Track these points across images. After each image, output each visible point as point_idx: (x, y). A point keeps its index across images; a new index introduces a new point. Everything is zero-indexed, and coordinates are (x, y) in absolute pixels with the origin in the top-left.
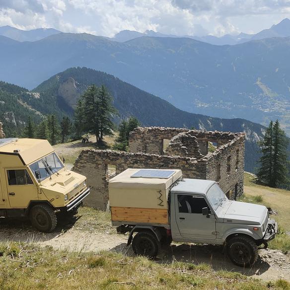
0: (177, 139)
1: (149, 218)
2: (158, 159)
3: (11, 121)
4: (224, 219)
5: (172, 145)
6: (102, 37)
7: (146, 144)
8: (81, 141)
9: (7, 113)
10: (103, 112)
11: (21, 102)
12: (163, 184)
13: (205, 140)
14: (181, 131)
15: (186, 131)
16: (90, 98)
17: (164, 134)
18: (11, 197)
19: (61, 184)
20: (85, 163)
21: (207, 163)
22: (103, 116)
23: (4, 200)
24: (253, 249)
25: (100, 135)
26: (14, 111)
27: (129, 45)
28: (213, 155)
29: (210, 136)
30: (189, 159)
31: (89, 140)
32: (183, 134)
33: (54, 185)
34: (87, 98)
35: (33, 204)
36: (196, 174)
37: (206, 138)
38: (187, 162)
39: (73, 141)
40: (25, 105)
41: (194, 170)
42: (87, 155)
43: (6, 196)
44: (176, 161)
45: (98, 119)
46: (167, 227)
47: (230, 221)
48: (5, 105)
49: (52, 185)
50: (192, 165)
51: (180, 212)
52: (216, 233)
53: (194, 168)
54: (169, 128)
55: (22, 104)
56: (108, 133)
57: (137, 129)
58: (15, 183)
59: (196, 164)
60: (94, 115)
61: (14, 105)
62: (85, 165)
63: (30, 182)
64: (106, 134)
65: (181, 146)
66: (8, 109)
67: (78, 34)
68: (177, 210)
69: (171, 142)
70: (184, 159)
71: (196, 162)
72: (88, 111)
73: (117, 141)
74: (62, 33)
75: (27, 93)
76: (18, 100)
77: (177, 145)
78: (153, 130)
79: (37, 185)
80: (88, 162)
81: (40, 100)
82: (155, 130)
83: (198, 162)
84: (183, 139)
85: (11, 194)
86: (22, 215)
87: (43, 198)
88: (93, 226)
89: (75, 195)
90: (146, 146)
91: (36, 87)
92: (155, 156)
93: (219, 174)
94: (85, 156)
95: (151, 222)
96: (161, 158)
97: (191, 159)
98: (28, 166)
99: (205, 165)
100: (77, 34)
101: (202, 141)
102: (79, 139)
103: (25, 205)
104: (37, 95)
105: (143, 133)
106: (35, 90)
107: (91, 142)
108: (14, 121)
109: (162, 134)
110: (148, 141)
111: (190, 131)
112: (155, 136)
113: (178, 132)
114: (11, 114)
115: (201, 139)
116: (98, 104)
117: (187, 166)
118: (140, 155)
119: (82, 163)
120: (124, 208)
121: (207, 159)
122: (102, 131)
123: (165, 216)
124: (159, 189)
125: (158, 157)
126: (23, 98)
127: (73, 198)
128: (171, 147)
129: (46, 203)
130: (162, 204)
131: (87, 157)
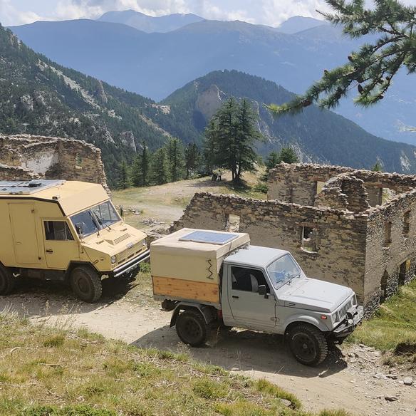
0: (334, 183)
1: (197, 294)
2: (299, 211)
3: (129, 145)
4: (285, 301)
5: (325, 191)
6: (261, 26)
7: (292, 187)
8: (211, 178)
9: (124, 133)
10: (243, 138)
11: (144, 119)
12: (213, 251)
13: (378, 185)
14: (342, 171)
15: (351, 171)
16: (225, 118)
17: (319, 174)
18: (48, 254)
19: (110, 242)
20: (199, 210)
21: (368, 220)
22: (243, 144)
23: (40, 259)
24: (318, 344)
25: (237, 170)
26: (134, 131)
27: (301, 38)
28: (380, 209)
29: (385, 180)
30: (342, 214)
31: (223, 177)
32: (345, 175)
33: (100, 242)
34: (221, 118)
35: (74, 265)
36: (351, 235)
37: (379, 183)
38: (339, 218)
39: (200, 177)
40: (150, 122)
41: (349, 229)
42: (202, 199)
43: (42, 254)
44: (324, 215)
45: (235, 147)
46: (217, 306)
47: (292, 305)
48: (122, 121)
49: (97, 243)
50: (346, 222)
51: (233, 289)
52: (275, 319)
53: (349, 226)
54: (326, 166)
55: (146, 121)
56: (249, 167)
57: (280, 166)
58: (53, 238)
59: (352, 220)
60: (231, 142)
61: (134, 122)
62: (199, 213)
63: (71, 237)
64: (246, 169)
65: (338, 193)
66: (126, 128)
67: (228, 22)
68: (230, 287)
69: (325, 186)
70: (336, 213)
71: (352, 217)
72: (221, 135)
73: (262, 180)
74: (205, 21)
75: (153, 106)
76: (140, 115)
77: (333, 192)
78: (302, 167)
79: (78, 243)
80: (202, 209)
81: (170, 116)
82: (305, 168)
83: (356, 217)
84: (344, 183)
85: (48, 251)
86: (62, 279)
87: (85, 259)
88: (147, 298)
89: (129, 258)
90: (292, 190)
91: (165, 98)
92: (294, 206)
93: (390, 235)
94: (198, 201)
95: (198, 298)
96: (303, 210)
97: (345, 212)
98: (68, 218)
99: (365, 223)
100: (226, 22)
101: (372, 186)
102: (209, 174)
103: (64, 266)
104: (166, 109)
105: (288, 172)
106: (164, 102)
107: (225, 180)
108: (133, 145)
109: (316, 174)
110: (295, 183)
111: (356, 171)
112: (306, 177)
113: (339, 172)
114: (130, 135)
115: (371, 183)
116: (236, 126)
117: (338, 222)
118: (274, 203)
119: (194, 210)
120: (168, 279)
121: (368, 214)
122: (240, 165)
123: (215, 293)
124: (209, 257)
125: (298, 207)
126: (147, 112)
127: (124, 260)
128: (324, 193)
129: (89, 266)
130: (212, 277)
131: (201, 202)
